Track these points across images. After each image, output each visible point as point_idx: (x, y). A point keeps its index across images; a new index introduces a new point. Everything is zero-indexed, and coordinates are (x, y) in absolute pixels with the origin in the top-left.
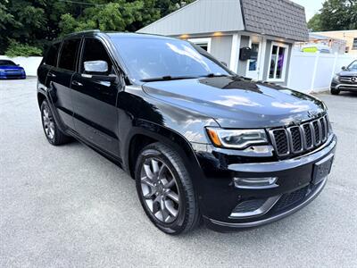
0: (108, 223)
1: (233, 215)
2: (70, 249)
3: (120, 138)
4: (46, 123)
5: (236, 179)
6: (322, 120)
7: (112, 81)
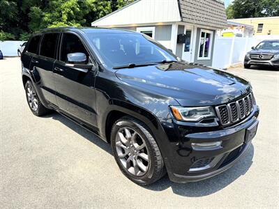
0: (92, 178)
1: (191, 170)
2: (66, 200)
3: (98, 113)
4: (29, 99)
5: (193, 144)
6: (250, 96)
7: (90, 68)
